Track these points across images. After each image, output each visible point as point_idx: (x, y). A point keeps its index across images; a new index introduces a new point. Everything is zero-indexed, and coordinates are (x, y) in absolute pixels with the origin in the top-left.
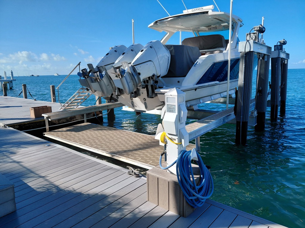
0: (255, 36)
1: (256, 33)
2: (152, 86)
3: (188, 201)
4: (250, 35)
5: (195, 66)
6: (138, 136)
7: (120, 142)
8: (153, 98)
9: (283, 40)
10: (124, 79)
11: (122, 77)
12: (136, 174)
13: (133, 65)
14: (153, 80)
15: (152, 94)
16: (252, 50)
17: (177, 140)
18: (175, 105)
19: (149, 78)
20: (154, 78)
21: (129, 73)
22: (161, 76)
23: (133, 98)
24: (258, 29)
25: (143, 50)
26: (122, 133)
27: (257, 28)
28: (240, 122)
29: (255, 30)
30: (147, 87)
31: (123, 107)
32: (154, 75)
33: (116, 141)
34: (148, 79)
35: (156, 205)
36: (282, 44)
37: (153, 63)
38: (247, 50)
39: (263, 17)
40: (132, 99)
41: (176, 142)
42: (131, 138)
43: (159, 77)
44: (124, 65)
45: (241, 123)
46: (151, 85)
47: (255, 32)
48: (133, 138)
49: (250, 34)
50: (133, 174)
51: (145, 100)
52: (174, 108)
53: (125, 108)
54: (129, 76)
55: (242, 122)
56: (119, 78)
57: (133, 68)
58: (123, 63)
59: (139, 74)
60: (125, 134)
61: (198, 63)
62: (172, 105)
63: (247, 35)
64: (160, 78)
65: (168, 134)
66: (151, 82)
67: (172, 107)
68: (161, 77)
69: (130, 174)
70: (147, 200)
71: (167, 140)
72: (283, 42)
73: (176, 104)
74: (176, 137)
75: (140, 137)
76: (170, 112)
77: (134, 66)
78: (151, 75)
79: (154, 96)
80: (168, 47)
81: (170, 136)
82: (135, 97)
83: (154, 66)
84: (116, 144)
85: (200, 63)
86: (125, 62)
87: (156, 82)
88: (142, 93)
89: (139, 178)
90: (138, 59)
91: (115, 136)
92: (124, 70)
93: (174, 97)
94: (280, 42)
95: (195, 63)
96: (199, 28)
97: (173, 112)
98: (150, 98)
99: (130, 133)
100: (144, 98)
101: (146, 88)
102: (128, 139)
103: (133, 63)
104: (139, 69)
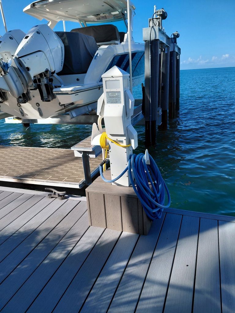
0: (159, 22)
1: (160, 18)
2: (46, 85)
3: (149, 216)
4: (153, 21)
5: (95, 58)
6: (37, 151)
7: (16, 162)
8: (50, 101)
9: (176, 33)
10: (8, 76)
11: (5, 74)
12: (61, 196)
13: (17, 57)
14: (47, 78)
15: (48, 96)
16: (157, 38)
17: (125, 142)
18: (119, 92)
19: (41, 75)
20: (48, 75)
21: (14, 68)
22: (56, 72)
23: (22, 104)
24: (162, 13)
25: (28, 36)
26: (14, 151)
27: (160, 12)
28: (149, 122)
29: (158, 15)
30: (39, 87)
31: (6, 119)
32: (47, 71)
33: (10, 161)
34: (39, 77)
35: (104, 229)
36: (175, 37)
37: (45, 54)
38: (153, 38)
39: (155, 6)
40: (20, 106)
41: (124, 144)
42: (29, 155)
43: (54, 73)
44: (6, 57)
45: (151, 123)
46: (44, 84)
47: (158, 17)
48: (32, 154)
49: (153, 19)
50: (57, 196)
51: (38, 105)
52: (119, 97)
53: (9, 121)
54: (14, 72)
55: (151, 121)
56: (2, 75)
57: (18, 60)
58: (4, 54)
59: (28, 69)
60: (19, 151)
61: (98, 55)
62: (114, 92)
63: (150, 20)
64: (55, 75)
65: (110, 135)
66: (44, 81)
67: (115, 95)
68: (57, 74)
69: (52, 197)
70: (89, 224)
71: (110, 143)
72: (176, 35)
73: (121, 90)
74: (124, 138)
75: (41, 152)
76: (112, 103)
77: (19, 58)
78: (43, 70)
79: (50, 98)
80: (59, 34)
81: (115, 138)
82: (25, 102)
83: (46, 58)
84: (11, 164)
85: (101, 55)
86: (5, 52)
87: (51, 80)
88: (34, 97)
89: (66, 200)
90: (23, 48)
91: (5, 154)
92: (7, 64)
93: (117, 79)
94: (174, 34)
95: (95, 55)
96: (85, 17)
97: (116, 102)
98: (46, 101)
99: (25, 148)
100: (37, 103)
101: (38, 89)
102: (25, 157)
103: (18, 54)
104: (26, 62)
